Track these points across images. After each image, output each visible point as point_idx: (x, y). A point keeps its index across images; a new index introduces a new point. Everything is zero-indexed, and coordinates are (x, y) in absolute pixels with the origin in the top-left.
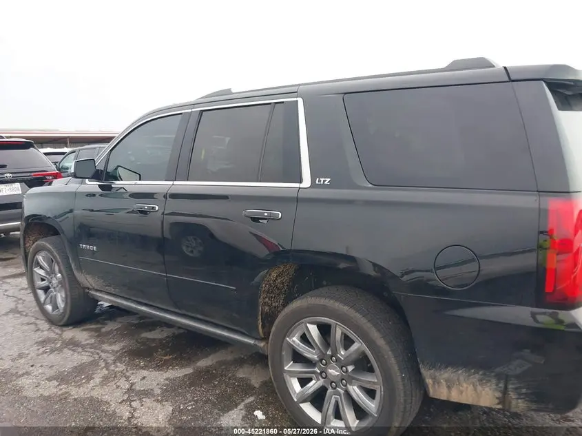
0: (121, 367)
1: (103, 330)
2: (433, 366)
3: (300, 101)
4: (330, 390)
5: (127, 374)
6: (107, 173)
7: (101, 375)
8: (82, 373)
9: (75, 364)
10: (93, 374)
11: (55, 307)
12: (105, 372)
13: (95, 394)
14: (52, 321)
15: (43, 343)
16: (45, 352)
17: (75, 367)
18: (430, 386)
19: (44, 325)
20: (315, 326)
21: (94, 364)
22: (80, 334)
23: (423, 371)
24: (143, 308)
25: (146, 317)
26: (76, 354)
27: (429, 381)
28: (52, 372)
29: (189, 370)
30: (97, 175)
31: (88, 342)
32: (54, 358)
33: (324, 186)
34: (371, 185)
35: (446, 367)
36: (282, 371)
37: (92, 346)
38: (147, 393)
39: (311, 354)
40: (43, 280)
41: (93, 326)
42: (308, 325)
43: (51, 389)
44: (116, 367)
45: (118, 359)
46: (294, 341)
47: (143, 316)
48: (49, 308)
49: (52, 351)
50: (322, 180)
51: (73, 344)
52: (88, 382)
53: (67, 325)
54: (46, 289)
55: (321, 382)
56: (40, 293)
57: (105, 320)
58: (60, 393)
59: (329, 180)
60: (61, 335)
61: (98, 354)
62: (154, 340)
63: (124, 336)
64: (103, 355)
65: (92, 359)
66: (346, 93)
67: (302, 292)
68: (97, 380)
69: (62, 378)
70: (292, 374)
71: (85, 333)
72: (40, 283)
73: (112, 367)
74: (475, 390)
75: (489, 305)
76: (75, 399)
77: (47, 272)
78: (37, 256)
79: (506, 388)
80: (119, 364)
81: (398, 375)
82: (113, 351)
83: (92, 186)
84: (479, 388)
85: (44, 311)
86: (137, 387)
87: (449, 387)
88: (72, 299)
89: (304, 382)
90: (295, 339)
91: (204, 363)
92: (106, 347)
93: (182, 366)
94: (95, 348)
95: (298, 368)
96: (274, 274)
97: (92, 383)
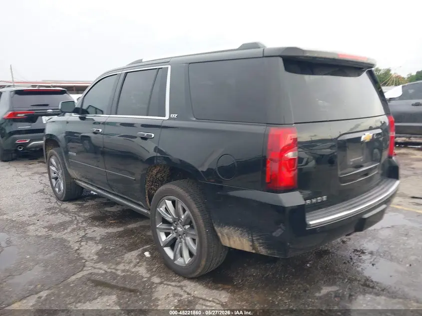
0: (85, 224)
1: (85, 205)
2: (219, 225)
3: (169, 67)
4: (178, 240)
5: (86, 228)
6: (83, 109)
7: (71, 228)
8: (63, 226)
9: (61, 221)
10: (68, 227)
11: (60, 190)
12: (75, 226)
13: (64, 237)
14: (58, 199)
15: (49, 209)
16: (48, 214)
17: (60, 223)
18: (221, 237)
19: (54, 200)
20: (171, 202)
21: (71, 222)
22: (70, 206)
23: (215, 228)
24: (109, 195)
25: (110, 200)
26: (64, 216)
27: (219, 234)
28: (46, 224)
29: (121, 229)
30: (76, 111)
31: (74, 211)
32: (52, 217)
33: (174, 119)
34: (195, 119)
35: (225, 226)
36: (156, 228)
37: (75, 213)
38: (92, 239)
39: (169, 218)
40: (55, 173)
41: (80, 202)
42: (166, 201)
43: (43, 232)
44: (82, 224)
45: (86, 221)
46: (161, 210)
47: (109, 199)
48: (57, 189)
49: (52, 213)
50: (174, 115)
51: (65, 211)
52: (63, 231)
53: (65, 201)
54: (56, 179)
55: (175, 235)
56: (53, 181)
57: (88, 199)
58: (47, 235)
59: (176, 115)
60: (60, 206)
61: (75, 217)
62: (110, 212)
63: (94, 209)
64: (78, 218)
65: (71, 219)
66: (190, 63)
67: (168, 181)
68: (69, 230)
69: (51, 228)
70: (161, 230)
71: (74, 205)
72: (53, 175)
73: (80, 225)
74: (240, 240)
75: (243, 190)
76: (53, 238)
77: (57, 169)
78: (51, 159)
79: (253, 240)
80: (84, 223)
81: (204, 231)
82: (84, 216)
83: (75, 117)
84: (241, 239)
85: (54, 191)
86: (88, 236)
87: (229, 239)
88: (66, 185)
89: (167, 234)
90: (161, 209)
91: (131, 226)
92: (82, 214)
93: (119, 227)
94: (76, 214)
95: (164, 226)
96: (155, 172)
97: (66, 231)
